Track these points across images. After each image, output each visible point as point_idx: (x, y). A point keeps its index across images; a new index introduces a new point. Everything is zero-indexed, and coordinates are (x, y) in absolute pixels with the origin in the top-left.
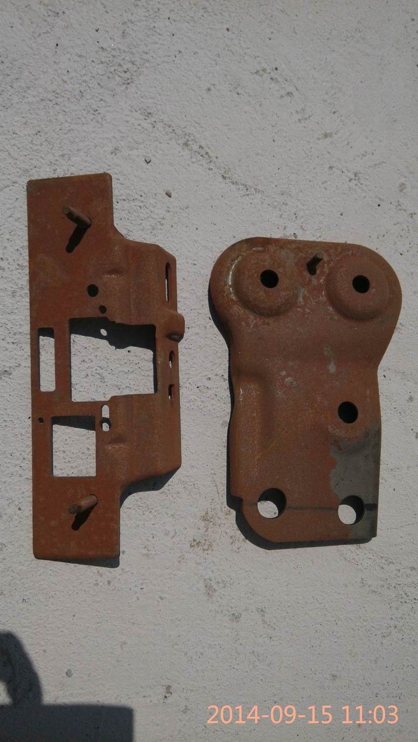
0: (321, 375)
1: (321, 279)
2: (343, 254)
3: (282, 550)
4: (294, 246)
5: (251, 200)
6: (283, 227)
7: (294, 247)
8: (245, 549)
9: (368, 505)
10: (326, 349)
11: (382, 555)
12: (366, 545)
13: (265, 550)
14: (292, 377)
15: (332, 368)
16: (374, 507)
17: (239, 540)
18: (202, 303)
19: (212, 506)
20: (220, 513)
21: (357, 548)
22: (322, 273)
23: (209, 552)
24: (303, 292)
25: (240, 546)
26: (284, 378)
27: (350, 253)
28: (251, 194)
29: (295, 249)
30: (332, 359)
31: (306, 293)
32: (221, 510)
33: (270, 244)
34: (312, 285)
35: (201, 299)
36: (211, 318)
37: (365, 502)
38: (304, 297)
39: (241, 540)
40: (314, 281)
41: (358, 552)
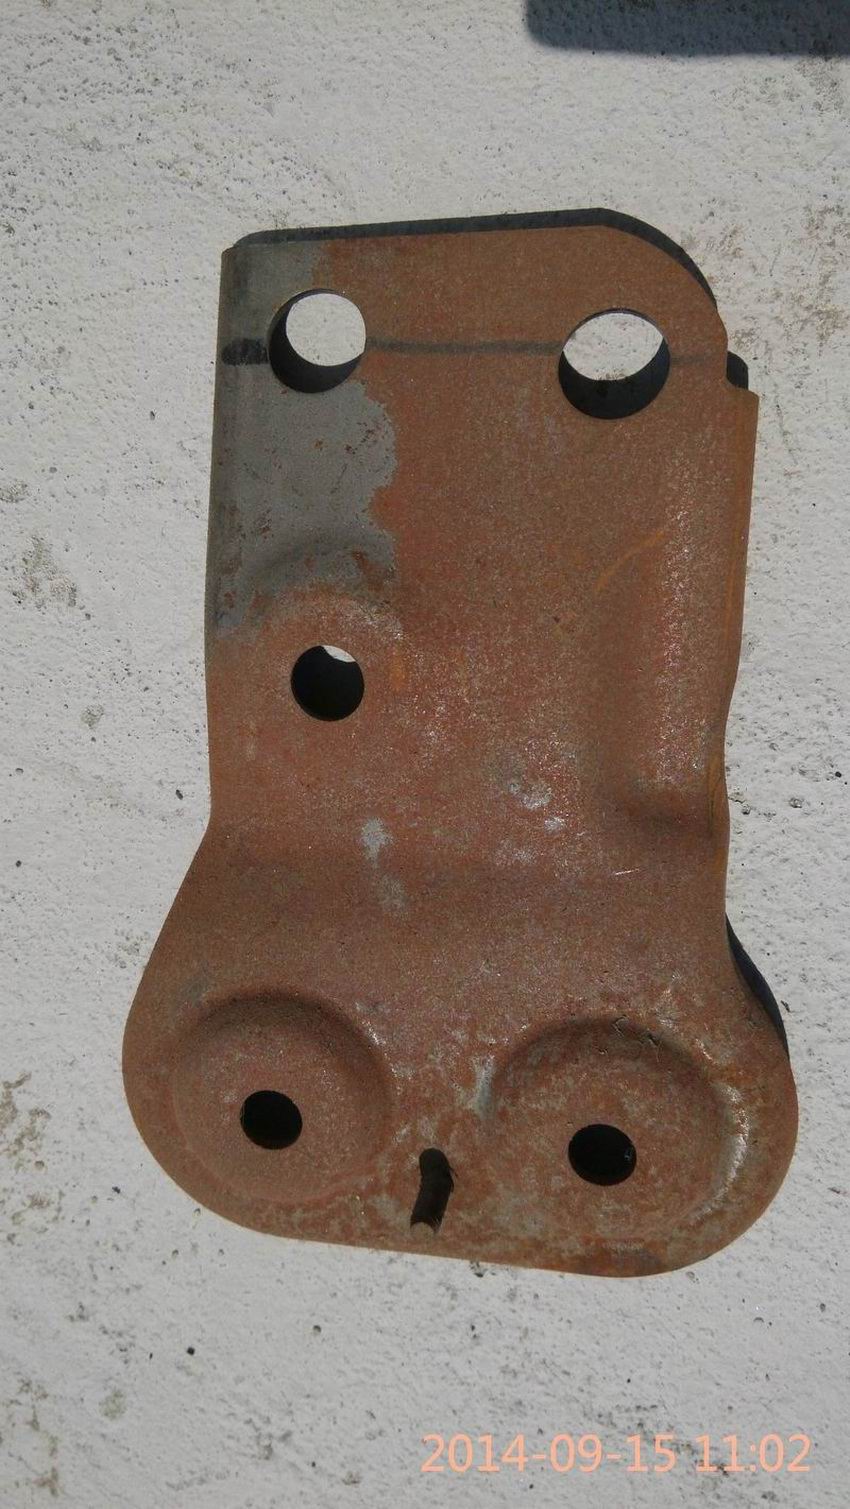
0: (416, 814)
1: (405, 1136)
2: (322, 1213)
3: (553, 208)
4: (494, 1246)
5: (627, 1392)
6: (519, 1299)
7: (493, 1244)
8: (686, 212)
9: (257, 359)
10: (399, 903)
11: (197, 190)
12: (255, 226)
13: (613, 208)
14: (524, 809)
15: (374, 836)
16: (232, 354)
17: (710, 242)
18: (812, 1061)
19: (804, 363)
20: (774, 340)
21: (287, 215)
22: (399, 1157)
23: (819, 204)
24: (474, 1099)
25: (708, 222)
26: (552, 809)
27: (298, 1215)
28: (627, 1410)
29: (490, 1238)
30: (375, 866)
31: (461, 1093)
32: (768, 350)
33: (578, 1257)
34: (438, 1116)
35: (817, 1076)
36: (781, 1008)
37: (266, 369)
38: (469, 1080)
39: (703, 245)
40: (428, 1132)
41: (283, 203)
